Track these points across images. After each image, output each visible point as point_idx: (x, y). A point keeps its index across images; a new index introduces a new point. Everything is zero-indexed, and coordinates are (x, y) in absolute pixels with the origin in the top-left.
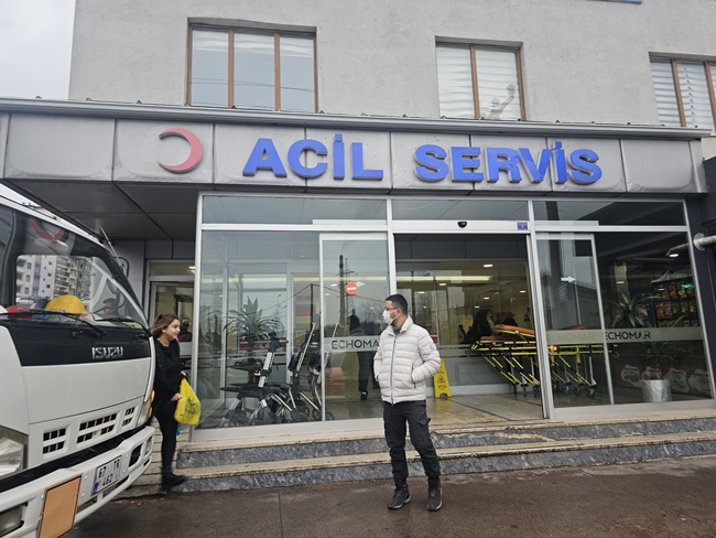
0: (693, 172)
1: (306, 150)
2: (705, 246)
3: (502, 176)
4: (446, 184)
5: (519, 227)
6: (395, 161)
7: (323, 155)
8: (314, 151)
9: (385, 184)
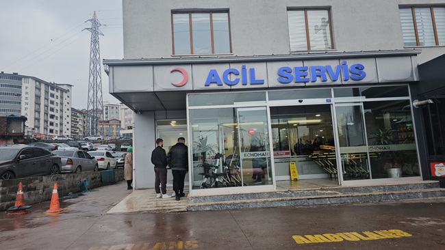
0: (412, 71)
1: (230, 73)
2: (419, 106)
3: (318, 79)
4: (292, 84)
5: (327, 101)
6: (268, 75)
7: (237, 74)
8: (233, 73)
9: (265, 85)
